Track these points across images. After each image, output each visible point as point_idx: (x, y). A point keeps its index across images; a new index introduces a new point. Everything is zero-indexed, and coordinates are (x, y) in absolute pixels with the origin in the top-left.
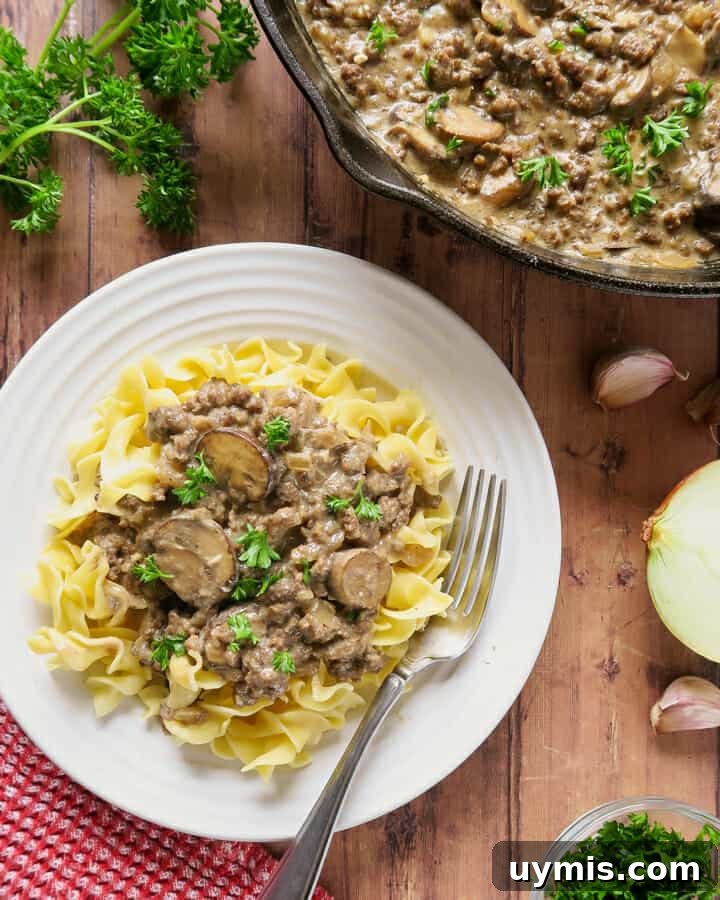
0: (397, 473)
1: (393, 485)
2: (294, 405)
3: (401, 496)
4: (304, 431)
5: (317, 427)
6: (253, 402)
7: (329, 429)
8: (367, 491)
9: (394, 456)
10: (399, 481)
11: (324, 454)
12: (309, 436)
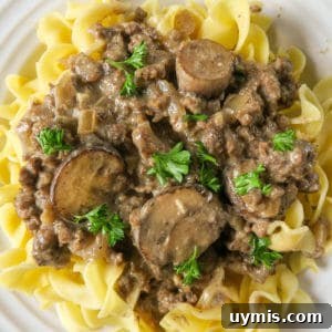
0: (105, 34)
1: (118, 39)
2: (31, 124)
3: (128, 31)
4: (57, 116)
5: (53, 104)
6: (30, 167)
7: (55, 92)
8: (119, 59)
9: (92, 39)
10: (114, 33)
11: (80, 97)
12: (61, 111)
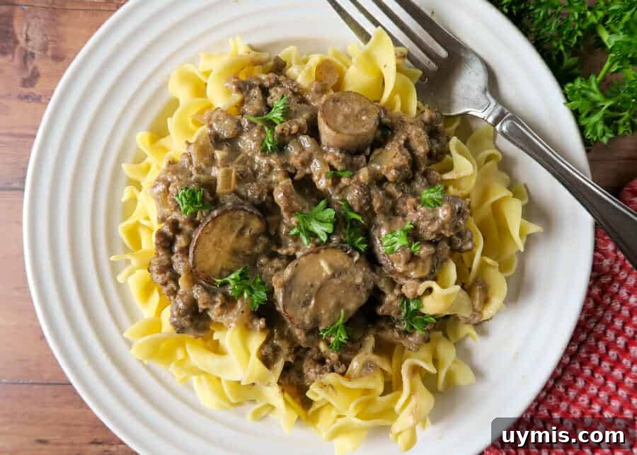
0: (243, 87)
1: (256, 92)
2: (168, 185)
3: (267, 84)
4: (195, 175)
5: (191, 162)
6: (166, 229)
7: (192, 150)
8: (258, 114)
9: (229, 92)
10: (252, 87)
11: (219, 155)
12: (199, 170)
